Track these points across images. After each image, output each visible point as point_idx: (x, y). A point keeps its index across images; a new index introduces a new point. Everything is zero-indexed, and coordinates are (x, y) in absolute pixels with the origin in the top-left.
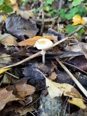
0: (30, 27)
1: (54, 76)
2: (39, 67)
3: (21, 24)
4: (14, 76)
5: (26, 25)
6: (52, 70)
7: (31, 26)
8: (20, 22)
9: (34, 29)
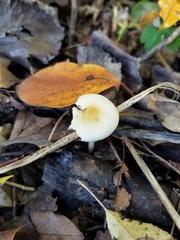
0: (40, 26)
1: (123, 199)
2: (85, 175)
3: (15, 17)
4: (23, 187)
5: (29, 21)
6: (117, 182)
7: (42, 21)
8: (10, 12)
9: (52, 30)
